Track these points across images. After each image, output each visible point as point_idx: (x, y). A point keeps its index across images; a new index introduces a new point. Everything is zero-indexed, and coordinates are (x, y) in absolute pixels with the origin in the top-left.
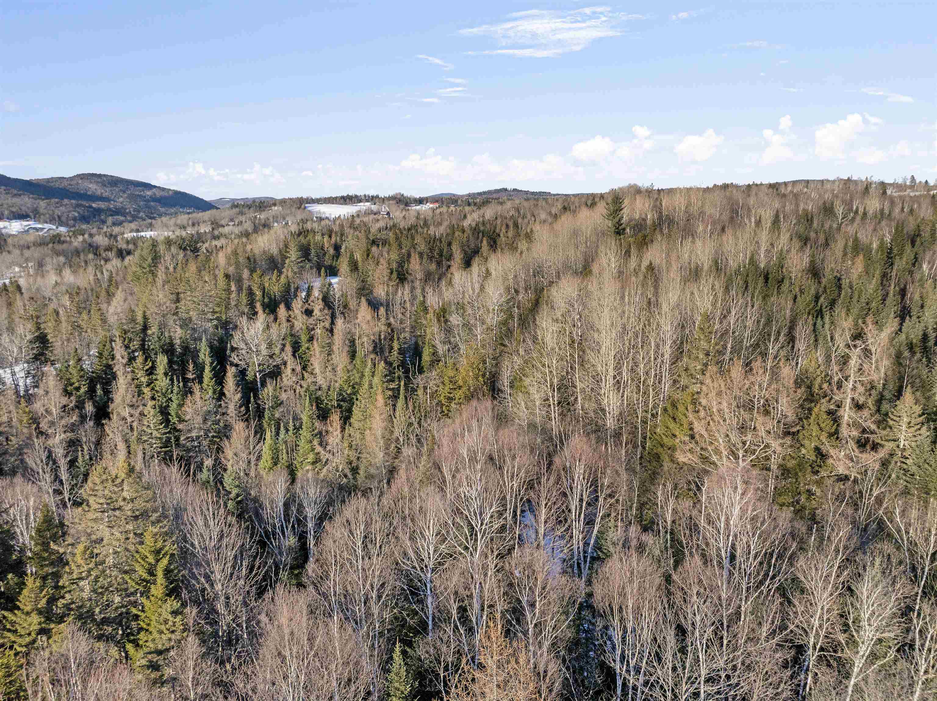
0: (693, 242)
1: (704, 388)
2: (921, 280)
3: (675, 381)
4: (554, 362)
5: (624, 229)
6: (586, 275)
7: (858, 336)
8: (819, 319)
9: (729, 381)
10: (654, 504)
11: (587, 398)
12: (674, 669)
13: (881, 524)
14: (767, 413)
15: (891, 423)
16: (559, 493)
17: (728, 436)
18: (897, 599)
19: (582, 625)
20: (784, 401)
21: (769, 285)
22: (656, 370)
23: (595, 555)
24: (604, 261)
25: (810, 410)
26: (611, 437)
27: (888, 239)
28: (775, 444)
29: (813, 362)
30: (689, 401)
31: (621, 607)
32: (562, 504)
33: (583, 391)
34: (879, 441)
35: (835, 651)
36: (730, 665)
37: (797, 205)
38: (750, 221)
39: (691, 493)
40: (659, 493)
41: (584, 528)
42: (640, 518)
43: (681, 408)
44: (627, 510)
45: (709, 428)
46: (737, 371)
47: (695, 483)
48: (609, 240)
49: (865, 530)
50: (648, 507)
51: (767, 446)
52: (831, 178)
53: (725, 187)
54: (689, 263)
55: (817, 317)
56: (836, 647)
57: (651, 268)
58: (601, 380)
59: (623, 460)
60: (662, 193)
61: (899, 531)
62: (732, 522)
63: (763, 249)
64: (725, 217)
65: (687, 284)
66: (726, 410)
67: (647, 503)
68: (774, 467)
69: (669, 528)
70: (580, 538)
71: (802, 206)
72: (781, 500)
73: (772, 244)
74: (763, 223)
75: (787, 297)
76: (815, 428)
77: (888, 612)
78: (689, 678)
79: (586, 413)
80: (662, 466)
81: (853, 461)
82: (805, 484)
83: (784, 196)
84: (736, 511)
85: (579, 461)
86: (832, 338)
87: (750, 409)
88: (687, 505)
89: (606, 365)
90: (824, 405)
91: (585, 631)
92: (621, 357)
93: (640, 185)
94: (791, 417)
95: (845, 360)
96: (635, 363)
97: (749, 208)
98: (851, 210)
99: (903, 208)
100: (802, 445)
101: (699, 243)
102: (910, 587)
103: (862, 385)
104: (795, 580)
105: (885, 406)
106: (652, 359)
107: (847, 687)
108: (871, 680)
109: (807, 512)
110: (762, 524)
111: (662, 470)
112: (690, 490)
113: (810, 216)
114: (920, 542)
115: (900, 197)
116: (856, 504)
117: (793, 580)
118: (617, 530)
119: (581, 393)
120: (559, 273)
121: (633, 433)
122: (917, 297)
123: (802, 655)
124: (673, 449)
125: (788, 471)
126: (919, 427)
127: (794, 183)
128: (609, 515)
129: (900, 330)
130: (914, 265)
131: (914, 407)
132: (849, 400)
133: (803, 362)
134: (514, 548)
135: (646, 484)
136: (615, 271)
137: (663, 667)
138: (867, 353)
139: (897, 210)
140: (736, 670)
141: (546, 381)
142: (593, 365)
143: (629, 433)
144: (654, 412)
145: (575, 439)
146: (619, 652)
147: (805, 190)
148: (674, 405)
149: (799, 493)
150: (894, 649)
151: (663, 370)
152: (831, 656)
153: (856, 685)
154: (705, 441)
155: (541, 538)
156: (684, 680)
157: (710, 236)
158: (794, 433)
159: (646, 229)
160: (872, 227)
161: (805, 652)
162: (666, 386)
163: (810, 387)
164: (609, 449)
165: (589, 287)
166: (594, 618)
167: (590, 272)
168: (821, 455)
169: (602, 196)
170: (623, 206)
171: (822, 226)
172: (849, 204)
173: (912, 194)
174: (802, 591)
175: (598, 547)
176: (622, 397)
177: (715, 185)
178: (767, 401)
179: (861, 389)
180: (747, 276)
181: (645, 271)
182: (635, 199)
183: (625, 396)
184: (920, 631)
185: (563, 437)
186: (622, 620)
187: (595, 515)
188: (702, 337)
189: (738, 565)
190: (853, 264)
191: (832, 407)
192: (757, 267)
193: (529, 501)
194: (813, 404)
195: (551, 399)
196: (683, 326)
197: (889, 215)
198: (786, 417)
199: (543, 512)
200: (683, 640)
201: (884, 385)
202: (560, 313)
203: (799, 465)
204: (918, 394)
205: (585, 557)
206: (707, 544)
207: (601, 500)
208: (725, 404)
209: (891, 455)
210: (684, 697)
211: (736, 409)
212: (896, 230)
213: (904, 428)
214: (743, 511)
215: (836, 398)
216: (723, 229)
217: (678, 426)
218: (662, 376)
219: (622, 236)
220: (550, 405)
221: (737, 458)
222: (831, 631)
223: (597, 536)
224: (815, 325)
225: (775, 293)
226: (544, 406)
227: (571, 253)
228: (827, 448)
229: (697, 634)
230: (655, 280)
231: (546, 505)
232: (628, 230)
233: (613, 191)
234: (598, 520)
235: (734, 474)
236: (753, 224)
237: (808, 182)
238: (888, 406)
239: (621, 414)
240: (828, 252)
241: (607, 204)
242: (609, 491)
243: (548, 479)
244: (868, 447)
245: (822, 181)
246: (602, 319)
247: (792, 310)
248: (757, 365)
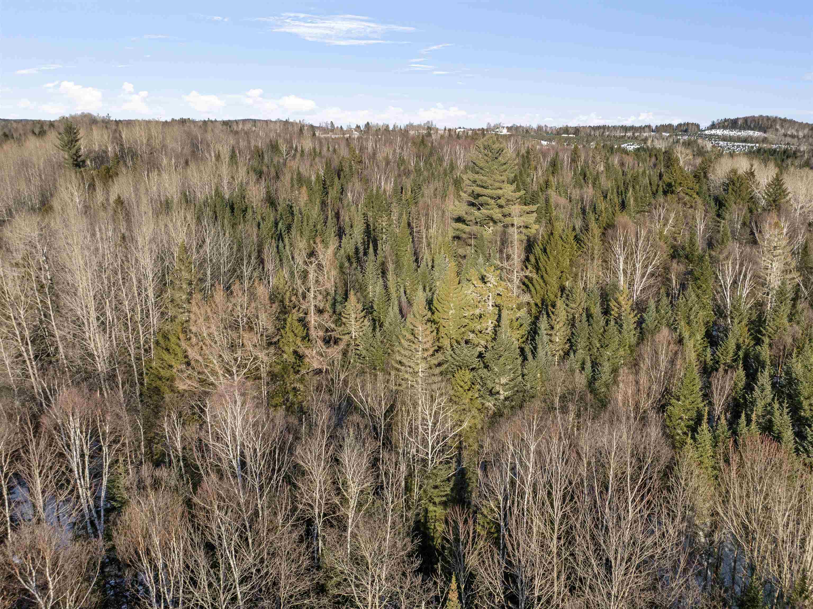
0: (159, 175)
1: (192, 316)
2: (348, 205)
3: (162, 314)
4: (22, 312)
5: (84, 162)
6: (47, 211)
7: (312, 254)
8: (281, 241)
9: (214, 306)
10: (162, 437)
11: (71, 345)
12: (210, 585)
13: (349, 401)
14: (251, 329)
15: (344, 320)
16: (54, 455)
17: (220, 356)
18: (368, 456)
19: (108, 583)
20: (263, 316)
21: (235, 214)
22: (142, 305)
23: (109, 505)
24: (65, 195)
25: (285, 320)
26: (104, 381)
27: (322, 173)
28: (262, 355)
29: (281, 280)
30: (180, 330)
31: (148, 549)
32: (61, 466)
33: (63, 338)
34: (339, 336)
35: (334, 513)
36: (258, 560)
37: (249, 142)
38: (210, 155)
39: (196, 417)
40: (165, 426)
41: (91, 484)
42: (150, 454)
43: (173, 339)
44: (136, 451)
45: (203, 352)
46: (219, 296)
47: (198, 405)
48: (67, 173)
49: (339, 408)
50: (156, 441)
51: (256, 358)
52: (274, 120)
53: (183, 122)
54: (159, 196)
55: (279, 240)
56: (334, 509)
57: (119, 201)
58: (83, 323)
59: (122, 401)
60: (120, 125)
61: (362, 402)
62: (237, 433)
63: (225, 182)
64: (187, 150)
65: (160, 217)
66: (216, 333)
67: (154, 438)
68: (264, 375)
69: (180, 454)
70: (89, 495)
71: (253, 143)
72: (274, 402)
73: (232, 177)
74: (222, 157)
75: (252, 224)
76: (290, 334)
77: (364, 467)
78: (225, 587)
79: (71, 362)
80: (164, 398)
81: (322, 356)
82: (291, 384)
83: (237, 133)
84: (239, 422)
85: (73, 415)
86: (293, 258)
87: (236, 328)
88: (194, 430)
89: (86, 307)
90: (295, 315)
91: (113, 587)
92: (102, 296)
93: (95, 114)
94: (271, 329)
95: (305, 275)
96: (118, 301)
97: (207, 143)
98: (291, 147)
99: (328, 148)
100: (283, 351)
101: (165, 176)
102: (374, 443)
103: (320, 293)
104: (296, 466)
105: (339, 308)
106: (136, 294)
107: (346, 537)
108: (361, 525)
109: (296, 406)
110: (263, 427)
111: (164, 402)
112: (194, 414)
113: (260, 152)
114: (376, 406)
115: (326, 138)
116: (330, 390)
117: (295, 467)
118: (128, 474)
119: (61, 341)
120: (10, 210)
121: (128, 372)
122: (347, 219)
123: (312, 526)
124: (172, 379)
125: (276, 376)
126: (362, 320)
127: (244, 121)
128: (117, 461)
129: (340, 246)
130: (342, 193)
131: (357, 305)
132: (312, 308)
133: (273, 281)
134: (7, 534)
135: (150, 419)
136: (80, 207)
137: (200, 588)
138: (320, 266)
139: (325, 149)
140: (263, 562)
141: (14, 334)
142: (71, 310)
143: (124, 373)
144: (147, 346)
145: (63, 392)
146: (153, 594)
147: (254, 128)
148: (166, 337)
149: (287, 393)
150: (371, 494)
151: (149, 304)
152: (332, 518)
153: (352, 533)
154: (201, 365)
155: (41, 510)
156: (221, 592)
157: (176, 169)
158: (275, 343)
159: (108, 162)
160: (309, 163)
161: (313, 522)
162: (154, 319)
163: (282, 301)
164: (105, 394)
165: (52, 224)
166: (120, 570)
167: (51, 208)
168: (299, 356)
169: (51, 124)
170: (79, 137)
171: (272, 162)
172: (290, 142)
173: (333, 136)
174: (303, 474)
175: (110, 497)
176: (110, 338)
177: (173, 119)
178: (249, 318)
179: (320, 297)
180: (215, 207)
181: (114, 205)
182: (91, 130)
183: (113, 336)
184: (385, 473)
185: (49, 393)
186: (151, 561)
187: (102, 465)
188: (183, 268)
189: (249, 469)
190: (300, 193)
191: (301, 315)
192: (223, 198)
193: (16, 475)
194: (286, 316)
195: (25, 354)
196: (162, 259)
197: (320, 153)
198: (267, 330)
199: (39, 482)
200: (214, 554)
201: (335, 291)
202: (20, 256)
203: (283, 369)
204: (359, 294)
205: (98, 512)
206: (220, 460)
207: (105, 449)
208: (213, 328)
209: (348, 345)
210: (224, 607)
211: (224, 331)
212: (326, 165)
213: (353, 323)
214: (245, 420)
215: (304, 307)
216: (187, 163)
217: (173, 356)
218: (148, 311)
219: (82, 169)
220: (24, 362)
221: (231, 374)
222: (329, 498)
223: (108, 487)
224: (278, 247)
225: (242, 221)
226: (17, 364)
227: (23, 186)
228: (302, 350)
229: (225, 544)
230: (126, 214)
231: (40, 473)
232: (88, 162)
233: (63, 120)
234: (106, 470)
235: (232, 390)
236: (213, 159)
237: (255, 121)
238: (340, 307)
239: (111, 355)
240: (279, 184)
241: (60, 134)
242: (112, 438)
243: (38, 444)
244: (332, 343)
245: (266, 121)
246: (73, 259)
247: (258, 236)
248: (236, 287)
